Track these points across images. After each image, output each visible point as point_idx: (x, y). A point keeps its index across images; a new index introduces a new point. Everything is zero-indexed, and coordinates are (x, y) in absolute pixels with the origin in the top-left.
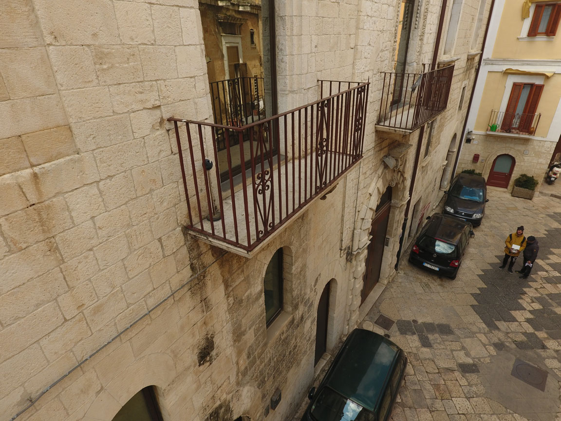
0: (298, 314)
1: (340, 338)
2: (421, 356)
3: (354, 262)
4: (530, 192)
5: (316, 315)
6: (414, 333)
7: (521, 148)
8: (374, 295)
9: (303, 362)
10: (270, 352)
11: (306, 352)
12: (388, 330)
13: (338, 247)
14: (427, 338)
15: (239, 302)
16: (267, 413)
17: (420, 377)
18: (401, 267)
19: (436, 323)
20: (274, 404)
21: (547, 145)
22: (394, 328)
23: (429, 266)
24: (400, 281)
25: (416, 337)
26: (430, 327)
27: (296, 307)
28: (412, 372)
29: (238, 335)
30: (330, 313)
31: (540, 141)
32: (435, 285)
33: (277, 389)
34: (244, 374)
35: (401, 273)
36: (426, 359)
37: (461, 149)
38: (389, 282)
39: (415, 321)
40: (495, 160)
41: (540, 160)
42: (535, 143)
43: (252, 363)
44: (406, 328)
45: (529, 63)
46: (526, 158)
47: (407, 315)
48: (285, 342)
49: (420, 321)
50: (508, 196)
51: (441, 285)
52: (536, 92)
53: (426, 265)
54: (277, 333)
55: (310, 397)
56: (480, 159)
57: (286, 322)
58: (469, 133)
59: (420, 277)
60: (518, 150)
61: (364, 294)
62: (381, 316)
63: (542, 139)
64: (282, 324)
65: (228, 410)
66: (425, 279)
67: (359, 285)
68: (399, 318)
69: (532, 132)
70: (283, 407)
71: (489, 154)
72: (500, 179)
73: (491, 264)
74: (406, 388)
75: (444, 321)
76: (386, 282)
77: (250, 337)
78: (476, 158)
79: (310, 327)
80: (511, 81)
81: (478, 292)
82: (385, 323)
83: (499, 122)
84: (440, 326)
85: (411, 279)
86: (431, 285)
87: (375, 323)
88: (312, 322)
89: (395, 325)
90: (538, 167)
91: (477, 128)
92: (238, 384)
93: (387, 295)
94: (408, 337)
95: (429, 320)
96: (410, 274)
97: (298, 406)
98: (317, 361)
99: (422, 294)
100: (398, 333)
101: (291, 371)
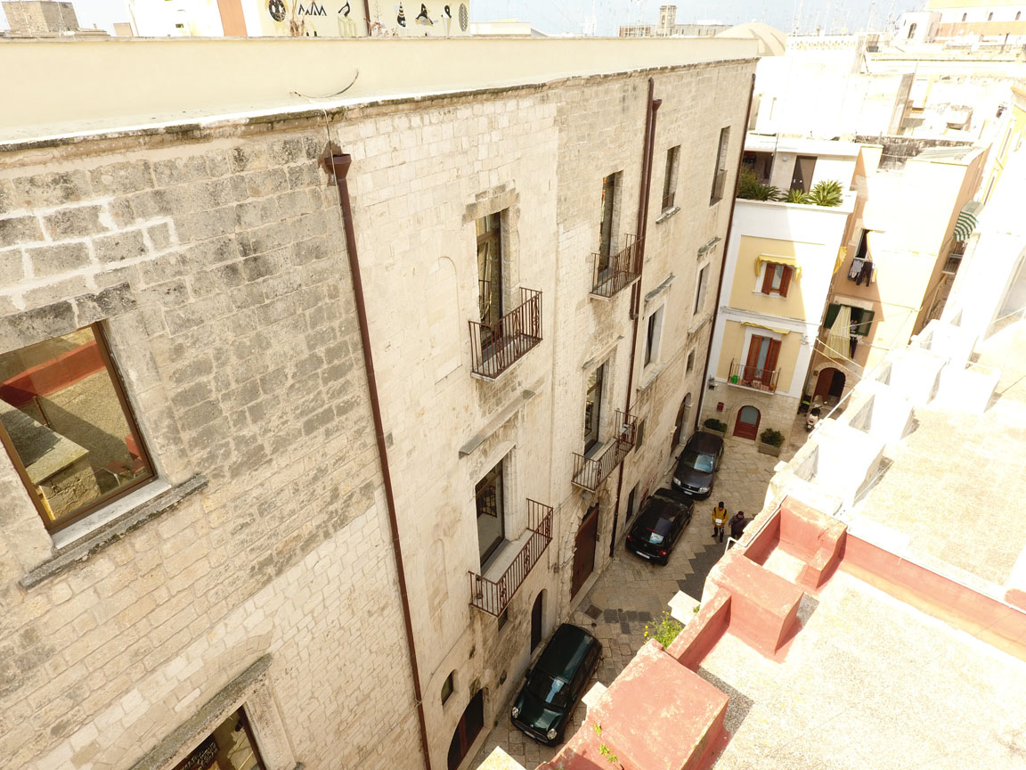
0: (517, 622)
1: (553, 629)
2: (620, 642)
3: (561, 572)
4: (776, 449)
5: (530, 618)
6: (618, 622)
7: (765, 401)
8: (587, 586)
9: (521, 652)
10: (500, 648)
11: (523, 644)
12: (595, 619)
13: (546, 567)
14: (628, 626)
15: (486, 626)
16: (498, 687)
17: (615, 659)
18: (618, 553)
19: (639, 611)
20: (502, 681)
21: (790, 400)
22: (602, 617)
23: (641, 554)
24: (614, 569)
25: (618, 625)
26: (632, 615)
27: (516, 618)
28: (610, 655)
29: (485, 642)
30: (543, 612)
31: (783, 396)
32: (646, 572)
33: (504, 671)
34: (487, 662)
35: (617, 560)
36: (623, 644)
37: (704, 395)
38: (603, 571)
39: (620, 610)
40: (740, 411)
41: (785, 416)
42: (778, 397)
43: (490, 656)
44: (612, 616)
45: (766, 318)
46: (771, 412)
47: (614, 605)
48: (509, 640)
49: (625, 610)
50: (754, 451)
51: (652, 572)
52: (775, 346)
53: (638, 553)
54: (504, 637)
55: (526, 676)
56: (725, 407)
57: (510, 628)
58: (712, 380)
59: (634, 563)
60: (762, 403)
61: (574, 591)
62: (592, 606)
63: (785, 394)
64: (508, 629)
65: (479, 683)
66: (638, 565)
67: (568, 586)
68: (606, 608)
69: (772, 389)
70: (507, 684)
71: (734, 404)
72: (746, 429)
73: (706, 546)
74: (603, 667)
75: (645, 609)
76: (599, 572)
77: (490, 642)
78: (720, 407)
79: (527, 627)
80: (748, 334)
81: (684, 578)
82: (594, 612)
83: (741, 374)
84: (641, 614)
85: (625, 566)
86: (643, 573)
87: (586, 613)
88: (528, 624)
89: (602, 614)
90: (783, 422)
91: (719, 374)
92: (484, 668)
93: (600, 584)
94: (612, 625)
95: (633, 608)
96: (626, 561)
97: (518, 684)
98: (533, 649)
99: (632, 582)
100: (604, 622)
101: (514, 659)
